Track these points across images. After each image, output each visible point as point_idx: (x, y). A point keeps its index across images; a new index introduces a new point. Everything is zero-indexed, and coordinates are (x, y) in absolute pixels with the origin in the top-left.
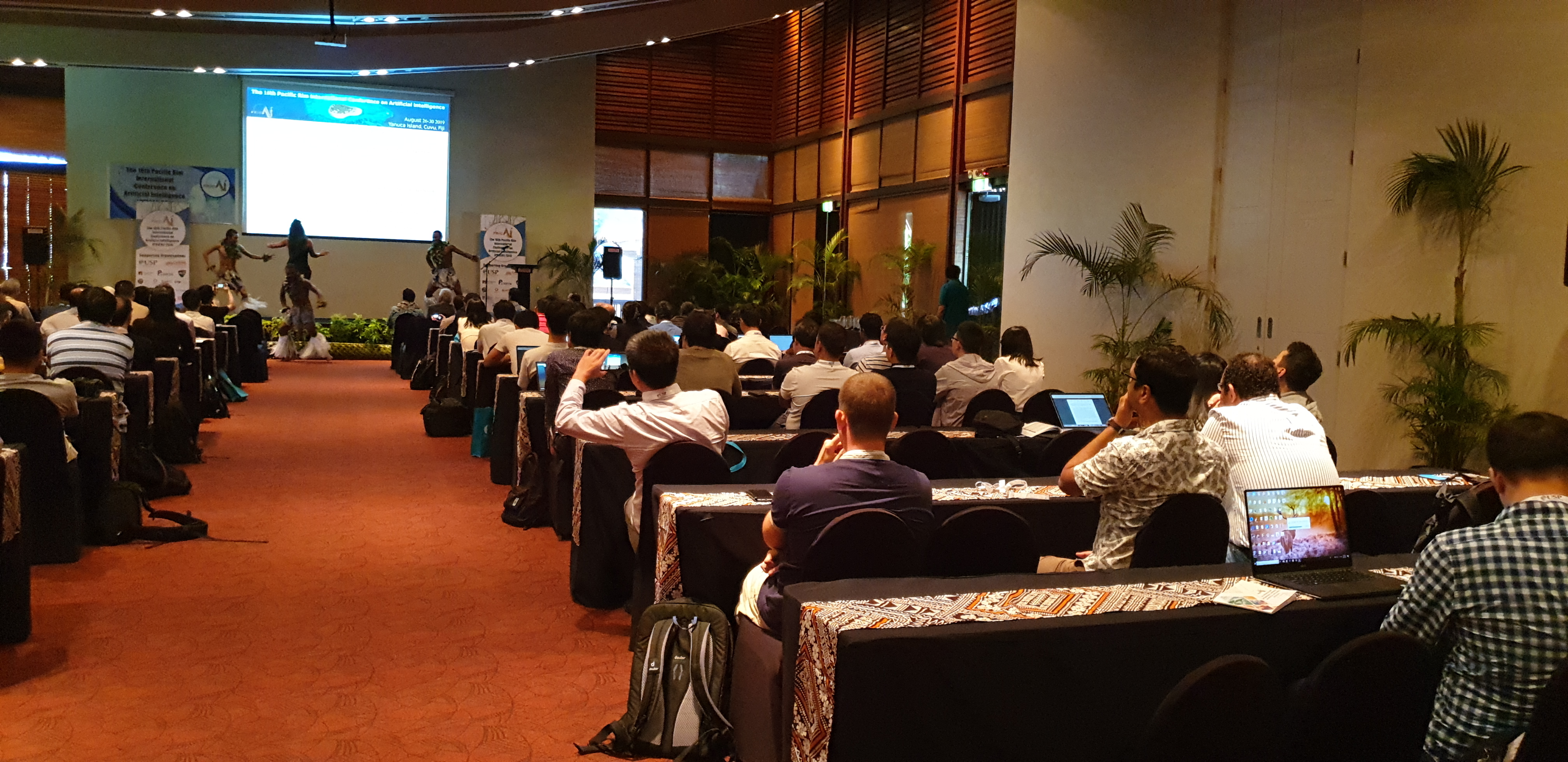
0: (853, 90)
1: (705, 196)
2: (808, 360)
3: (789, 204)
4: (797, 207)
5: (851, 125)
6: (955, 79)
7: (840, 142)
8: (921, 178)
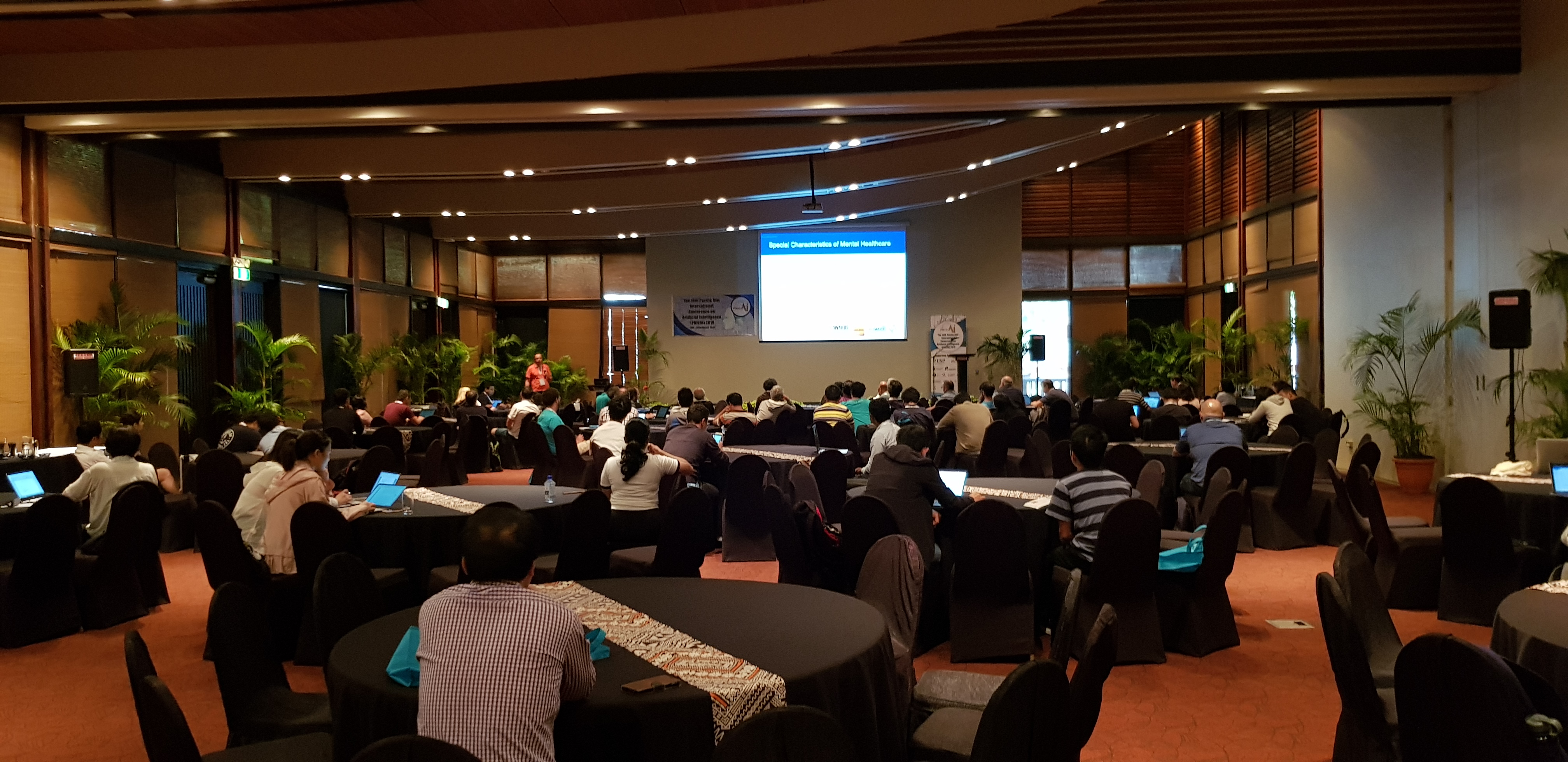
0: (1245, 187)
1: (1123, 284)
3: (1199, 286)
4: (1206, 289)
5: (1244, 216)
7: (1236, 232)
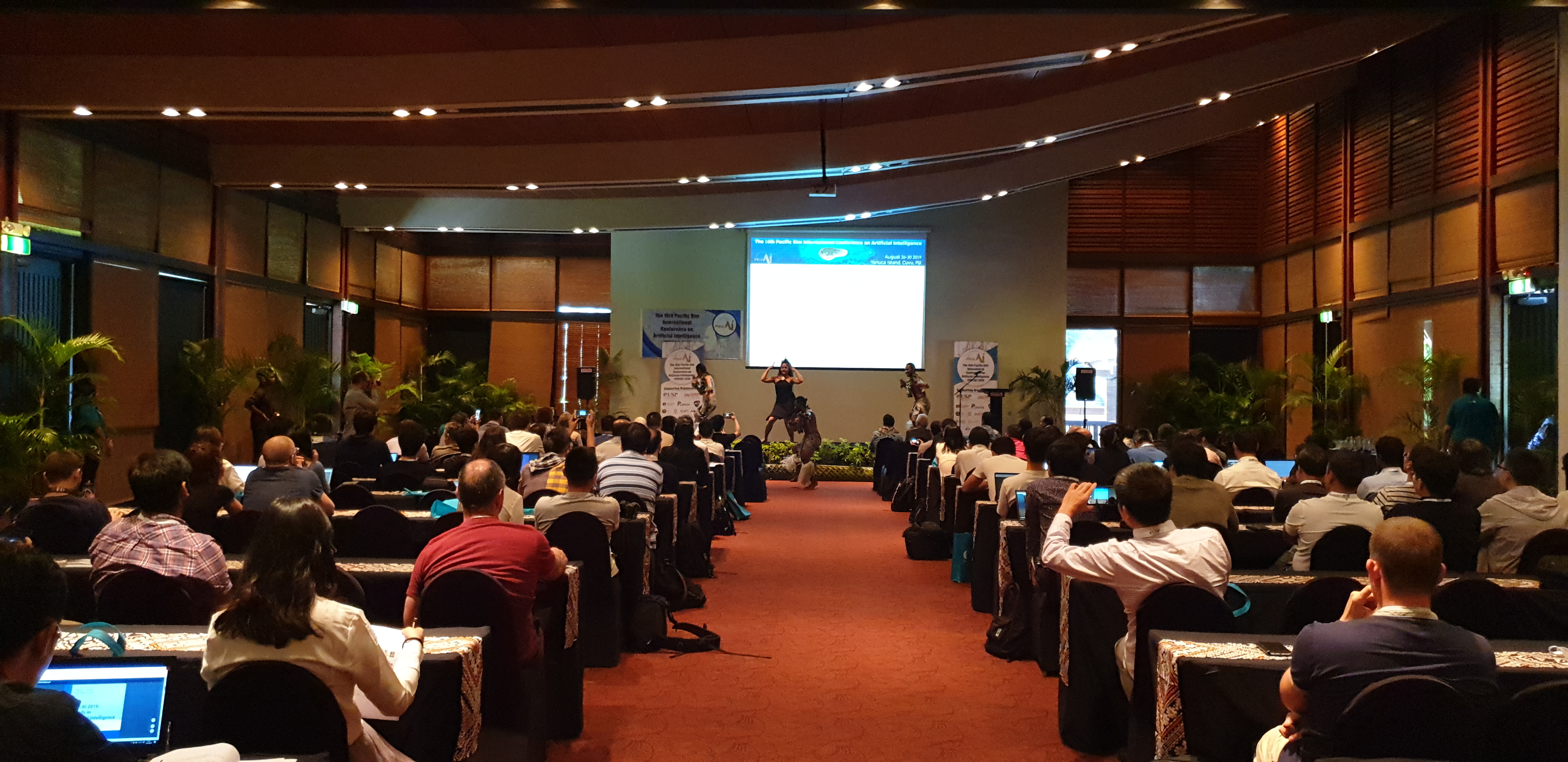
0: (1352, 192)
1: (1185, 311)
2: (1318, 492)
3: (1280, 315)
4: (1289, 319)
5: (1351, 229)
6: (1479, 171)
7: (1340, 247)
8: (1441, 282)
